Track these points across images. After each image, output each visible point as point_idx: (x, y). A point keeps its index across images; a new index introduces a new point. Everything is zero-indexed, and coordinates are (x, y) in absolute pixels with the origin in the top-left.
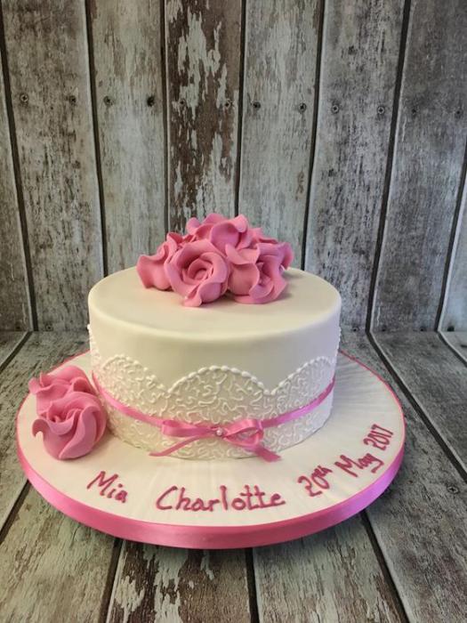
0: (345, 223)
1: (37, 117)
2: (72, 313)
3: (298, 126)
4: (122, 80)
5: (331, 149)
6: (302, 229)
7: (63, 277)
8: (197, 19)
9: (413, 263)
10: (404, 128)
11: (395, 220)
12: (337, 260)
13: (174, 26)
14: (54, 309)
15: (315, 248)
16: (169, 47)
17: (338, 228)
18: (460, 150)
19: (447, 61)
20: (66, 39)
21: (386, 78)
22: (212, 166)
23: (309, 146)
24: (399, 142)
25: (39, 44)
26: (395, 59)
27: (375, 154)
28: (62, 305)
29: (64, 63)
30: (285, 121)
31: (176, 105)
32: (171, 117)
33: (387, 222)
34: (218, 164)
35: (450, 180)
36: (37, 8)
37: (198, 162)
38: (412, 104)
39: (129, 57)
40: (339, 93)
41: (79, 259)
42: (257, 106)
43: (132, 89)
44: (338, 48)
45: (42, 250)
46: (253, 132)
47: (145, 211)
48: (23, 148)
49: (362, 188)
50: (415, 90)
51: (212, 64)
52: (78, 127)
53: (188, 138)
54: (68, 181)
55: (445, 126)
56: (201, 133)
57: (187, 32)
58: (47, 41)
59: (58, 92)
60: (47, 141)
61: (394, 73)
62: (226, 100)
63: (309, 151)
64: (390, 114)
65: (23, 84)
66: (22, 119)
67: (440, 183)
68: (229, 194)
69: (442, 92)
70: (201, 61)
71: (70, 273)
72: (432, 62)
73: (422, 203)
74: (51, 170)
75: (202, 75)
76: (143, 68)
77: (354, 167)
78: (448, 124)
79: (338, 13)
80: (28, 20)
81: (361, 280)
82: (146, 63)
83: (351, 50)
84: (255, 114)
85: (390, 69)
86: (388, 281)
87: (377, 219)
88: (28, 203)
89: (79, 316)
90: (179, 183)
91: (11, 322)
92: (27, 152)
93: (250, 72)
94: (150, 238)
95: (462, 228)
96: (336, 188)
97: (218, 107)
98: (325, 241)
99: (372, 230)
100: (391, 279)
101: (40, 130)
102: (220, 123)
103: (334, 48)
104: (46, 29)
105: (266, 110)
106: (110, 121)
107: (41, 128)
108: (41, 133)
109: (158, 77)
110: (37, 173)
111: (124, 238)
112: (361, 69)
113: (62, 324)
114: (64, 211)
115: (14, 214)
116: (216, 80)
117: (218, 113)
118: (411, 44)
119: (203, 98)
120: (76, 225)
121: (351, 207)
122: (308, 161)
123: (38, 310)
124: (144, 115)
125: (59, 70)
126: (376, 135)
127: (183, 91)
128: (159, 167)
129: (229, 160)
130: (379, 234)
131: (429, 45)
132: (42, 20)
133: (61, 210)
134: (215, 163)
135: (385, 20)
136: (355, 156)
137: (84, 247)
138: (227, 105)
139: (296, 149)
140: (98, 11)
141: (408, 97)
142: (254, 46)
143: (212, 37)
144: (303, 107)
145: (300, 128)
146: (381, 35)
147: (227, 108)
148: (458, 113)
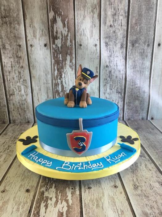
0: (113, 83)
1: (8, 52)
2: (22, 117)
3: (95, 51)
4: (36, 38)
5: (106, 58)
6: (98, 86)
7: (18, 105)
8: (59, 18)
9: (137, 96)
10: (130, 50)
11: (130, 81)
12: (111, 95)
13: (52, 21)
14: (16, 116)
15: (103, 92)
16: (51, 27)
17: (111, 85)
18: (149, 57)
19: (143, 28)
20: (17, 26)
21: (123, 34)
22: (67, 66)
23: (99, 58)
24: (129, 55)
25: (8, 28)
26: (126, 28)
27: (121, 60)
28: (19, 114)
29: (16, 34)
30: (90, 50)
31: (54, 46)
32: (52, 50)
33: (127, 82)
34: (69, 65)
35: (147, 67)
36: (7, 17)
37: (62, 65)
38: (132, 42)
39: (38, 31)
40: (107, 40)
41: (24, 99)
42: (81, 45)
43: (39, 41)
44: (106, 26)
45: (11, 96)
46: (80, 54)
47: (45, 82)
48: (4, 62)
49: (118, 71)
50: (133, 38)
51: (65, 32)
52: (22, 54)
53: (58, 57)
54: (19, 73)
55: (144, 49)
56: (63, 55)
57: (56, 22)
58: (11, 27)
59: (15, 43)
60: (12, 60)
61: (125, 33)
62: (70, 44)
63: (99, 59)
64: (125, 46)
65: (4, 42)
66: (4, 53)
67: (144, 68)
68: (73, 75)
69: (142, 38)
70: (61, 32)
71: (21, 103)
72: (138, 29)
73: (138, 75)
74: (13, 69)
75: (62, 36)
76: (43, 34)
77: (114, 64)
78: (145, 49)
79: (106, 14)
80: (4, 21)
81: (120, 102)
82: (44, 33)
83: (111, 26)
84: (80, 48)
85: (124, 32)
86: (129, 102)
87: (124, 81)
88: (6, 81)
89: (24, 118)
90: (56, 72)
91: (2, 121)
92: (6, 64)
93: (78, 34)
94: (47, 90)
95: (152, 83)
96: (109, 71)
97: (68, 46)
98: (106, 89)
99: (122, 85)
100: (130, 101)
101: (9, 56)
102: (69, 51)
103: (105, 26)
104: (10, 23)
105: (84, 46)
106: (32, 52)
107: (10, 55)
108: (10, 57)
109: (48, 37)
110: (9, 70)
111: (38, 91)
112: (114, 32)
113: (19, 121)
114: (18, 83)
115: (2, 85)
116: (67, 37)
117: (68, 48)
118: (131, 23)
119: (63, 43)
120: (22, 87)
121: (114, 78)
122: (99, 63)
123: (10, 116)
124: (44, 49)
125: (15, 36)
126: (121, 53)
127: (56, 41)
128: (49, 66)
129: (73, 63)
130: (125, 86)
131: (137, 23)
132: (9, 21)
133: (17, 82)
134: (68, 65)
135: (121, 15)
136: (114, 61)
137: (25, 94)
138: (71, 45)
139: (94, 59)
140: (27, 17)
141: (130, 40)
142: (78, 26)
143: (65, 23)
144: (96, 45)
145: (95, 52)
146: (121, 21)
147: (71, 46)
148: (148, 45)
